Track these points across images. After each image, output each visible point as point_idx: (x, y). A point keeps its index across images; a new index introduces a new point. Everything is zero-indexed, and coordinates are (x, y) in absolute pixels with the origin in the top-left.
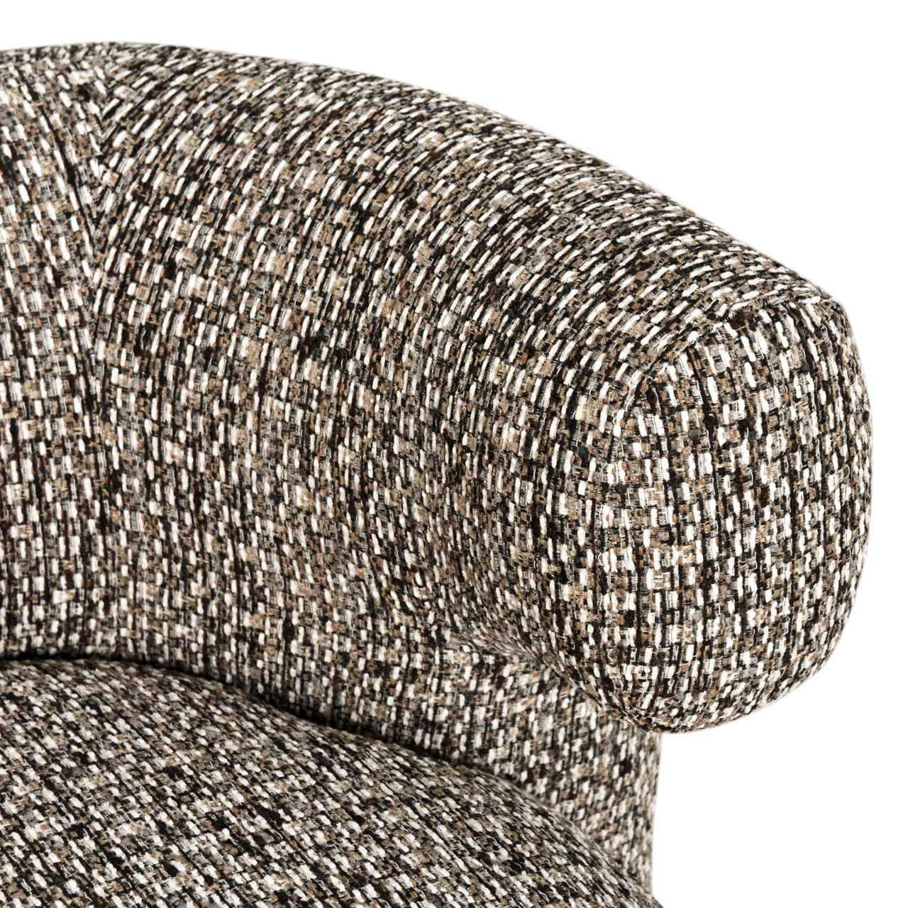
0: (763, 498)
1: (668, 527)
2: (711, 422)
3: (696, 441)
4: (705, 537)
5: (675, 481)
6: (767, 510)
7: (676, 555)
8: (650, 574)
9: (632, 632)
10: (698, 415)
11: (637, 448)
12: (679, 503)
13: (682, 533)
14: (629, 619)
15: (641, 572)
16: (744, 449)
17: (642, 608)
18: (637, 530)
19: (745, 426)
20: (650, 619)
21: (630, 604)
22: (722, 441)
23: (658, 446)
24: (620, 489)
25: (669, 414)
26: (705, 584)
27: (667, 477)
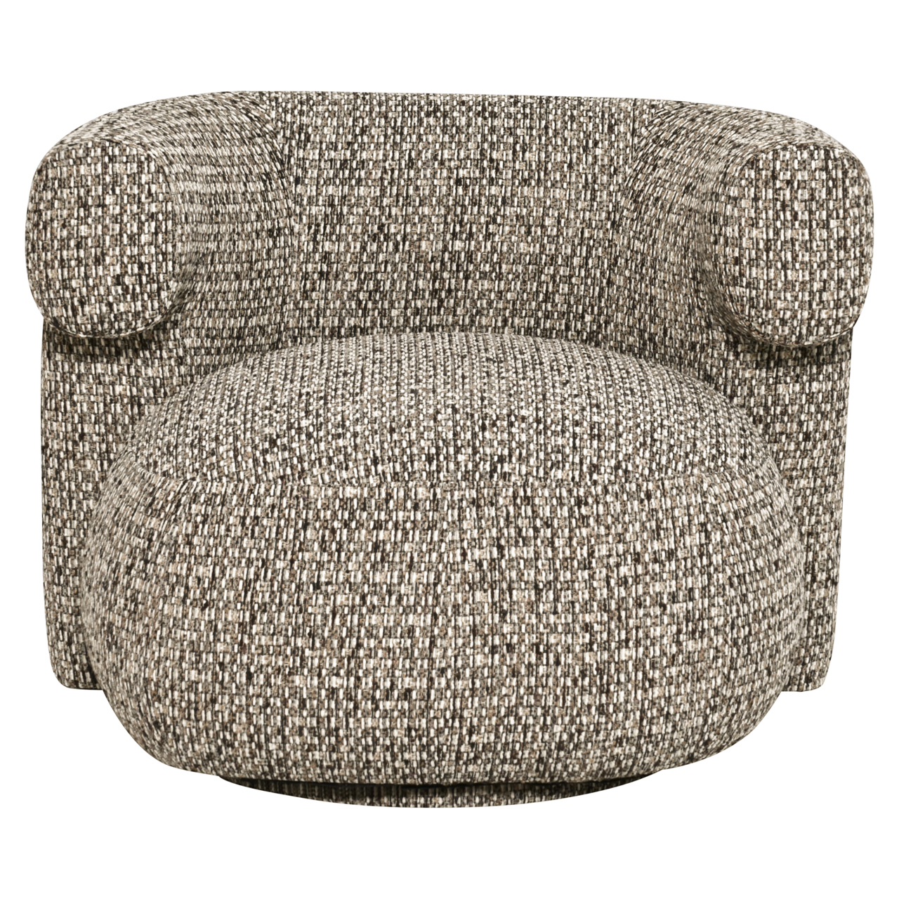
0: (795, 217)
1: (752, 219)
2: (774, 177)
3: (767, 183)
4: (768, 227)
5: (756, 199)
6: (797, 223)
7: (755, 232)
8: (744, 239)
9: (737, 268)
10: (770, 174)
11: (743, 182)
12: (757, 208)
13: (757, 223)
14: (737, 261)
15: (741, 238)
16: (788, 192)
17: (741, 255)
18: (740, 217)
19: (789, 183)
20: (745, 262)
21: (737, 254)
22: (778, 186)
23: (751, 183)
24: (735, 199)
25: (758, 171)
26: (768, 250)
27: (753, 196)
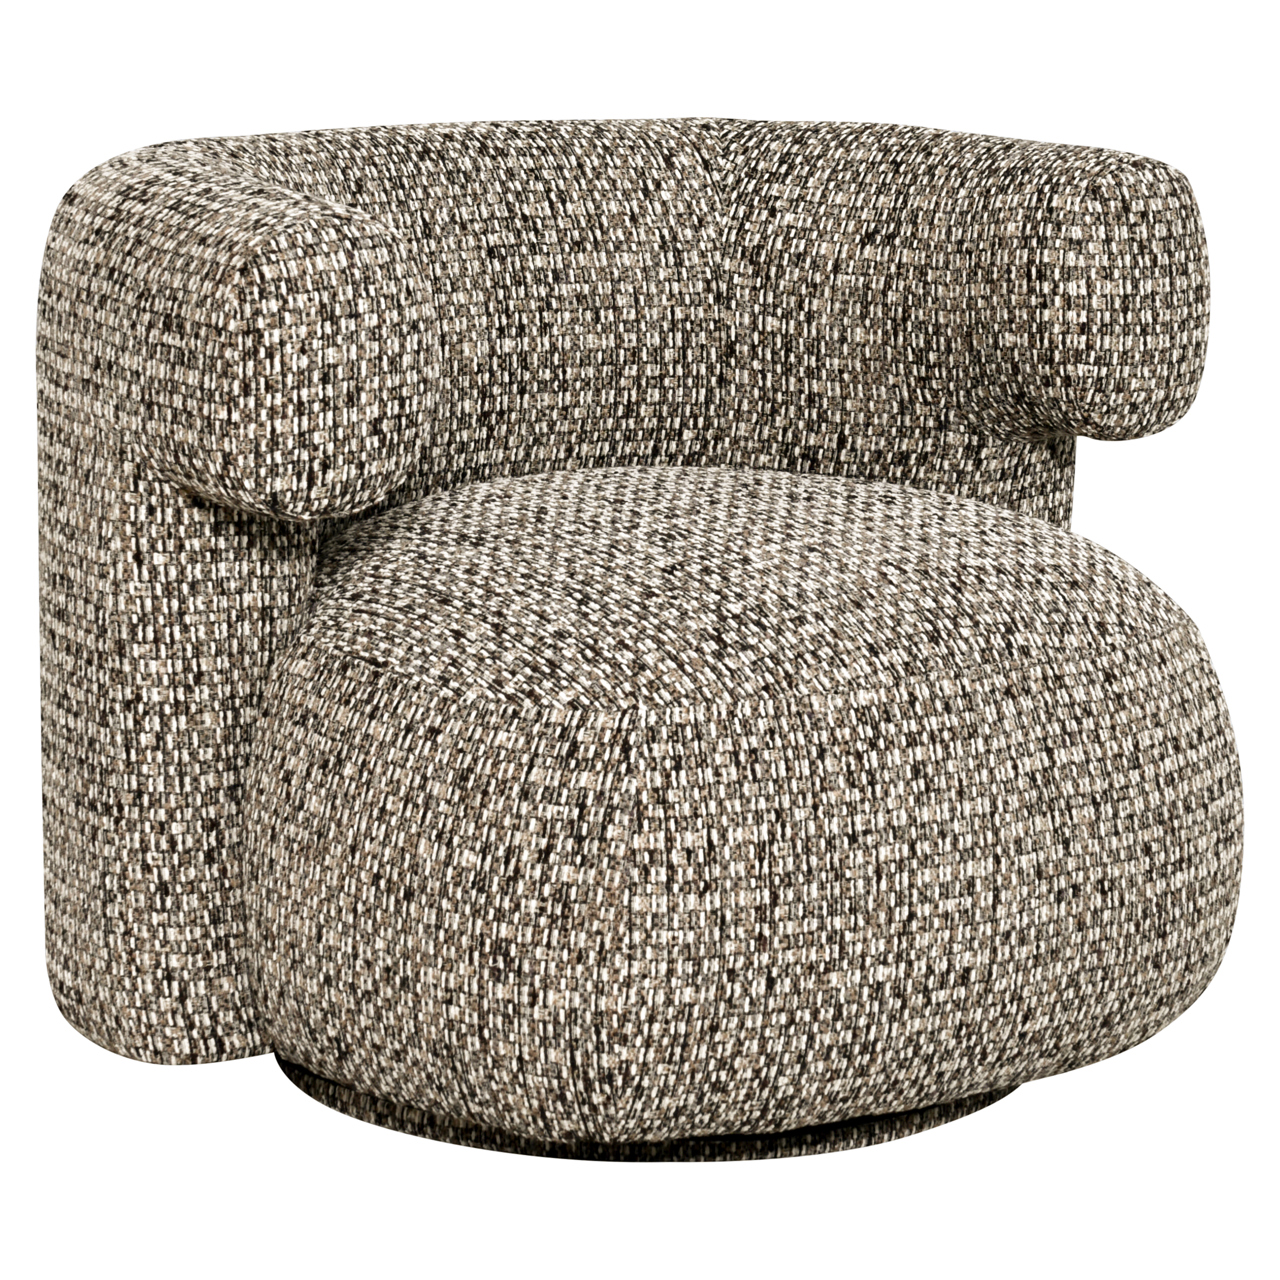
0: (1154, 261)
1: (1104, 268)
2: (1126, 209)
3: (1119, 218)
4: (1125, 278)
5: (1108, 241)
6: (1157, 270)
7: (1109, 287)
8: (1095, 298)
9: (1084, 338)
10: (1120, 205)
11: (1088, 219)
12: (1111, 254)
13: (1112, 273)
14: (1084, 329)
15: (1090, 296)
16: (1144, 228)
17: (1090, 320)
18: (1088, 267)
19: (1144, 215)
20: (1095, 329)
21: (1083, 319)
22: (1132, 221)
23: (1098, 219)
24: (1079, 242)
25: (1105, 202)
26: (1125, 311)
27: (1103, 236)
